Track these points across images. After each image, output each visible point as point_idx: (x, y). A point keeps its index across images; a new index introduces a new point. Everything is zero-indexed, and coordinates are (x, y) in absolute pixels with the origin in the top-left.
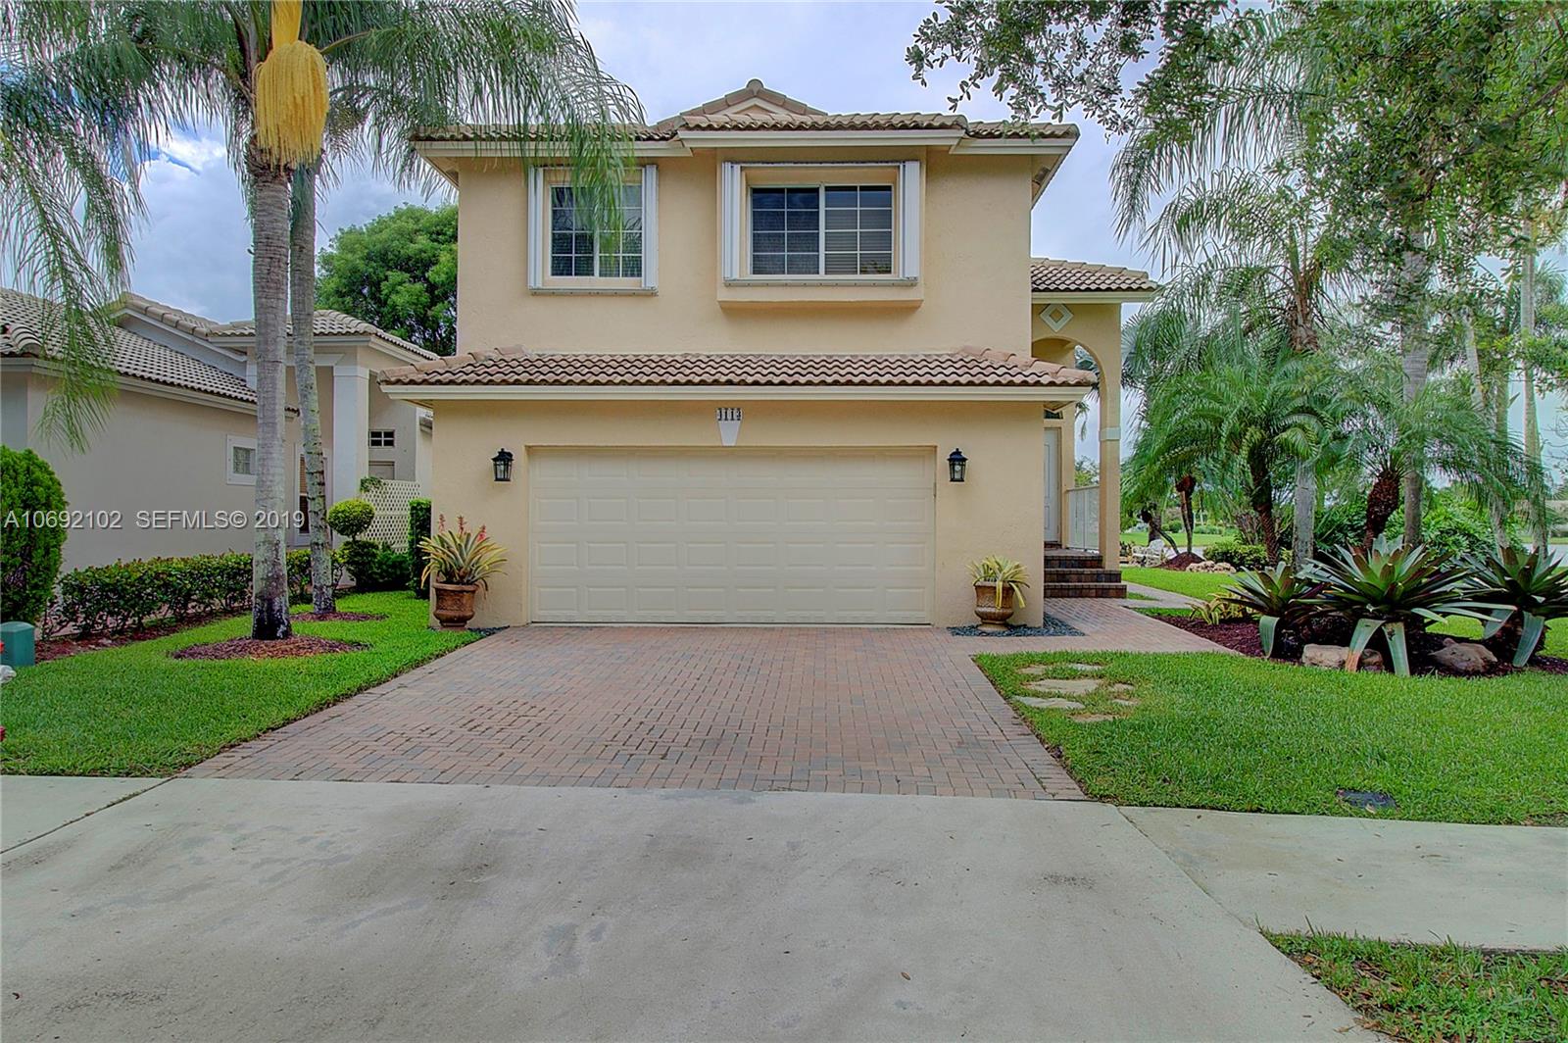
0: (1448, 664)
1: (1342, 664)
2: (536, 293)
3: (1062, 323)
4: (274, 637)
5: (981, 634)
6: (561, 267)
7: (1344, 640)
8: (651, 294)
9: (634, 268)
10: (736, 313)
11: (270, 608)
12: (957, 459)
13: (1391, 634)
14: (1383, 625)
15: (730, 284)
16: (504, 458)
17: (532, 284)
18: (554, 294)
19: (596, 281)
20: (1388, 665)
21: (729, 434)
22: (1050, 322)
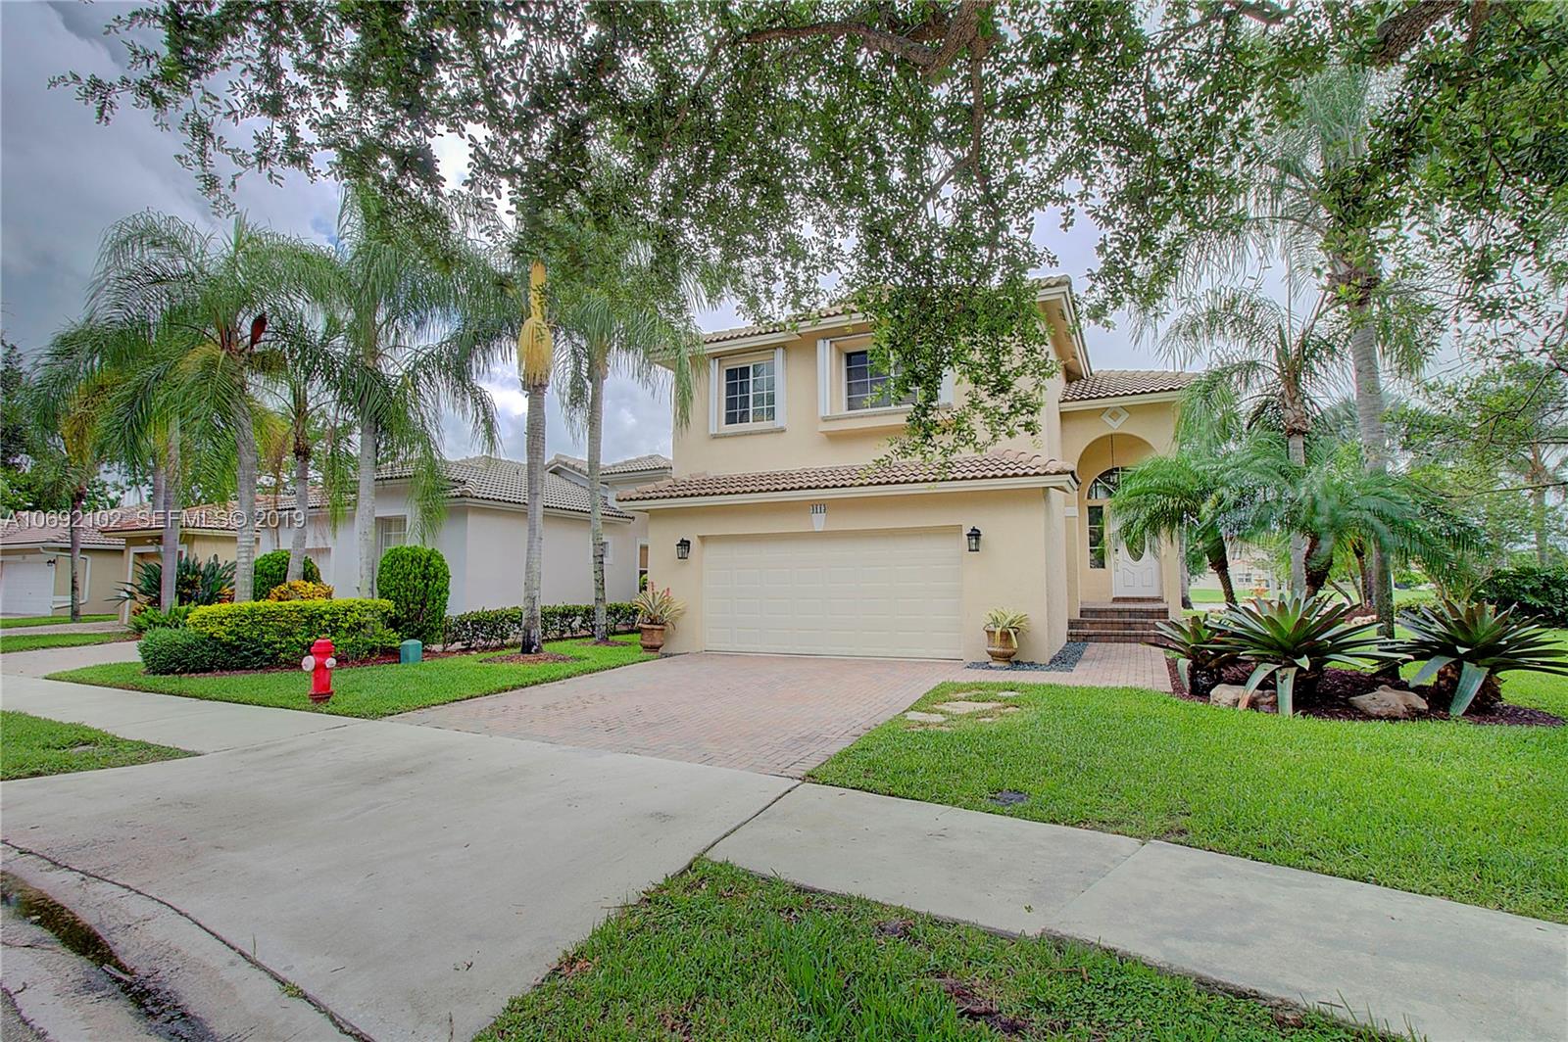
0: (1361, 708)
1: (1236, 702)
2: (715, 437)
3: (1120, 421)
4: (529, 652)
5: (991, 667)
6: (731, 419)
7: (1241, 681)
8: (782, 431)
9: (771, 412)
10: (835, 438)
11: (529, 636)
12: (975, 534)
13: (1284, 678)
14: (1280, 669)
15: (825, 420)
16: (685, 544)
17: (711, 432)
18: (725, 436)
19: (750, 426)
20: (1274, 705)
21: (819, 522)
22: (1109, 421)
